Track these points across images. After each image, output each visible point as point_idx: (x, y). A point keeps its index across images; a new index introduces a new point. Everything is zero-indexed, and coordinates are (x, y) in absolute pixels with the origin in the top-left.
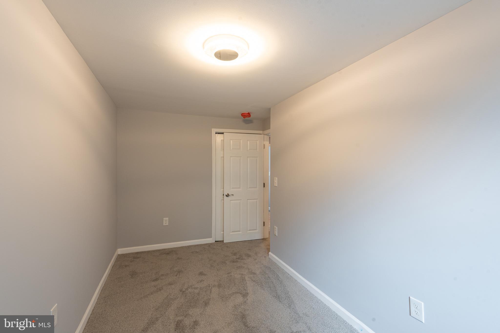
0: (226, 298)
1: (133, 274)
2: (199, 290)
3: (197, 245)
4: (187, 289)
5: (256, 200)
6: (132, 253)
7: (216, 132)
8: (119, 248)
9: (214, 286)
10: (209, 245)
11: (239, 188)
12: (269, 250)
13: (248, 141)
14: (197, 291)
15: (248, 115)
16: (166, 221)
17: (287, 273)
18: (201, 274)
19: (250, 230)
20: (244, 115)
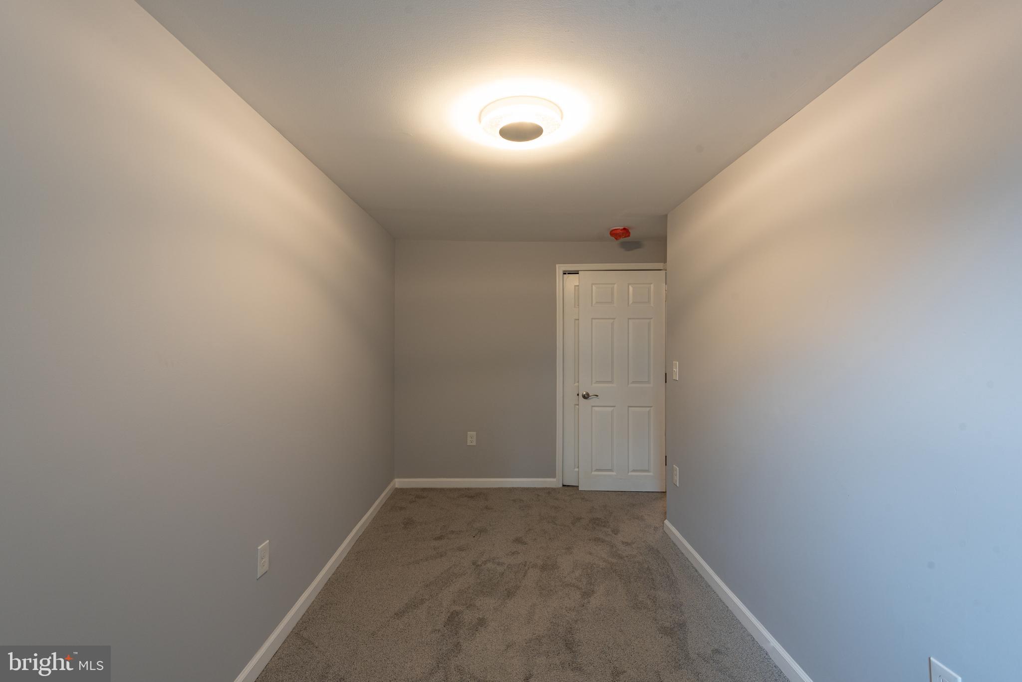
0: (548, 591)
1: (408, 523)
2: (505, 568)
3: (526, 488)
4: (485, 563)
5: (648, 409)
6: (416, 489)
7: (564, 271)
8: (399, 477)
9: (535, 566)
10: (549, 491)
11: (611, 382)
12: (665, 515)
13: (630, 287)
14: (500, 569)
15: (623, 233)
16: (472, 438)
17: (694, 567)
18: (518, 540)
19: (634, 471)
20: (615, 234)
